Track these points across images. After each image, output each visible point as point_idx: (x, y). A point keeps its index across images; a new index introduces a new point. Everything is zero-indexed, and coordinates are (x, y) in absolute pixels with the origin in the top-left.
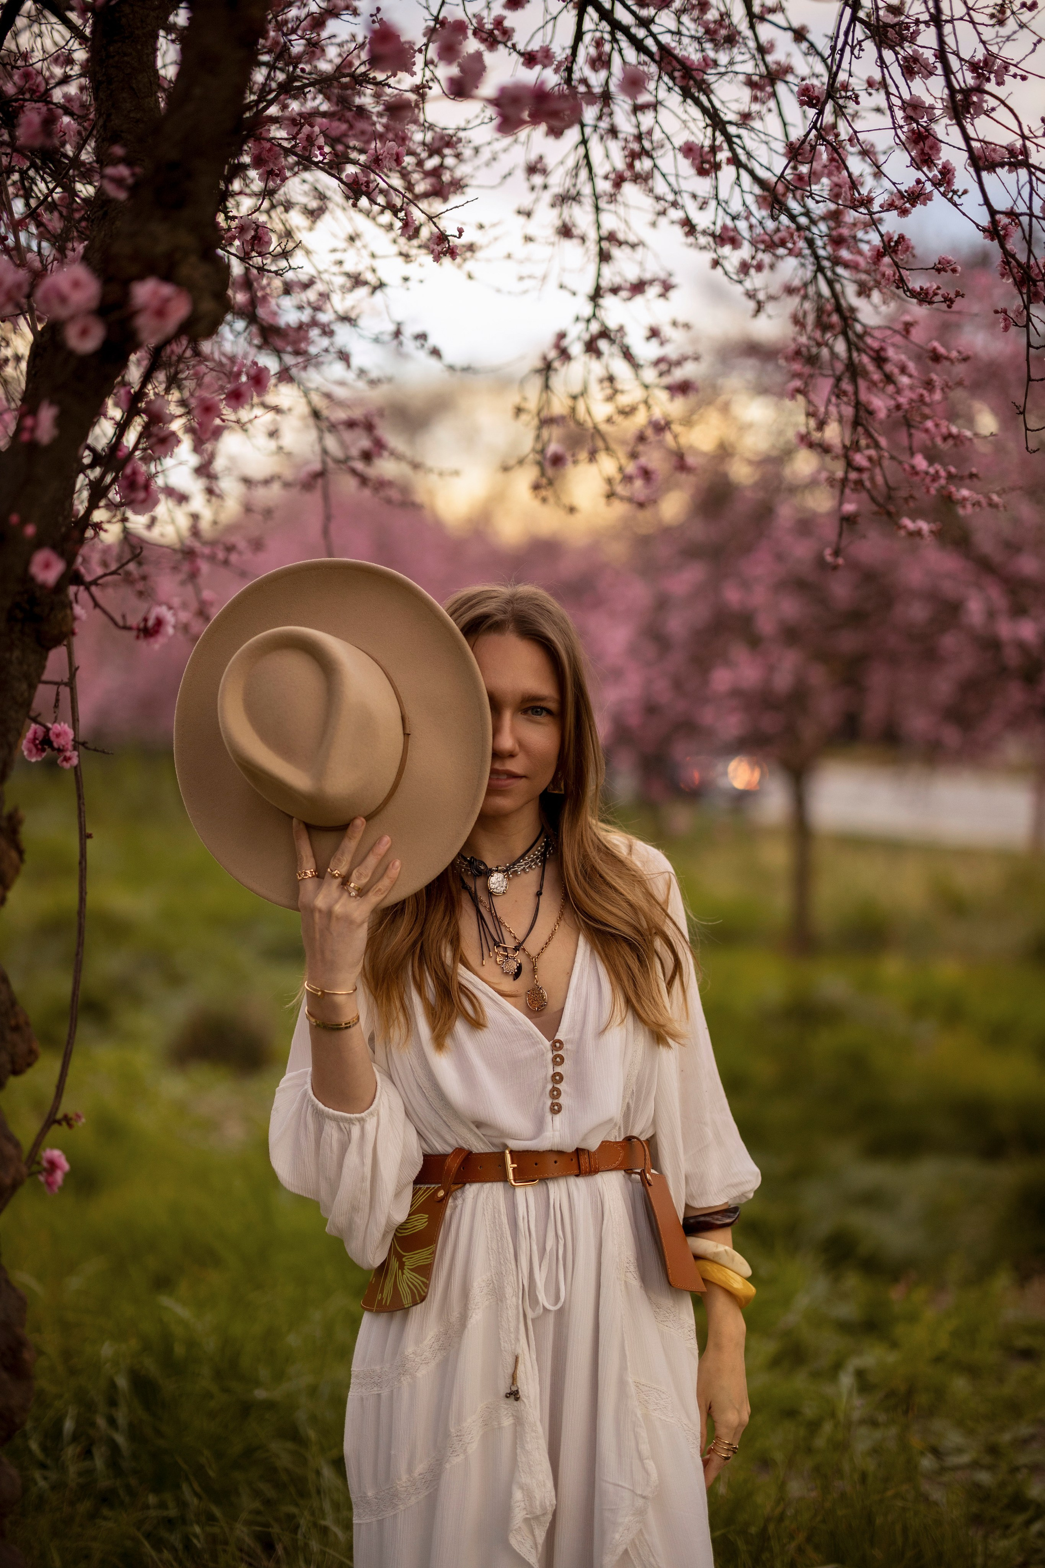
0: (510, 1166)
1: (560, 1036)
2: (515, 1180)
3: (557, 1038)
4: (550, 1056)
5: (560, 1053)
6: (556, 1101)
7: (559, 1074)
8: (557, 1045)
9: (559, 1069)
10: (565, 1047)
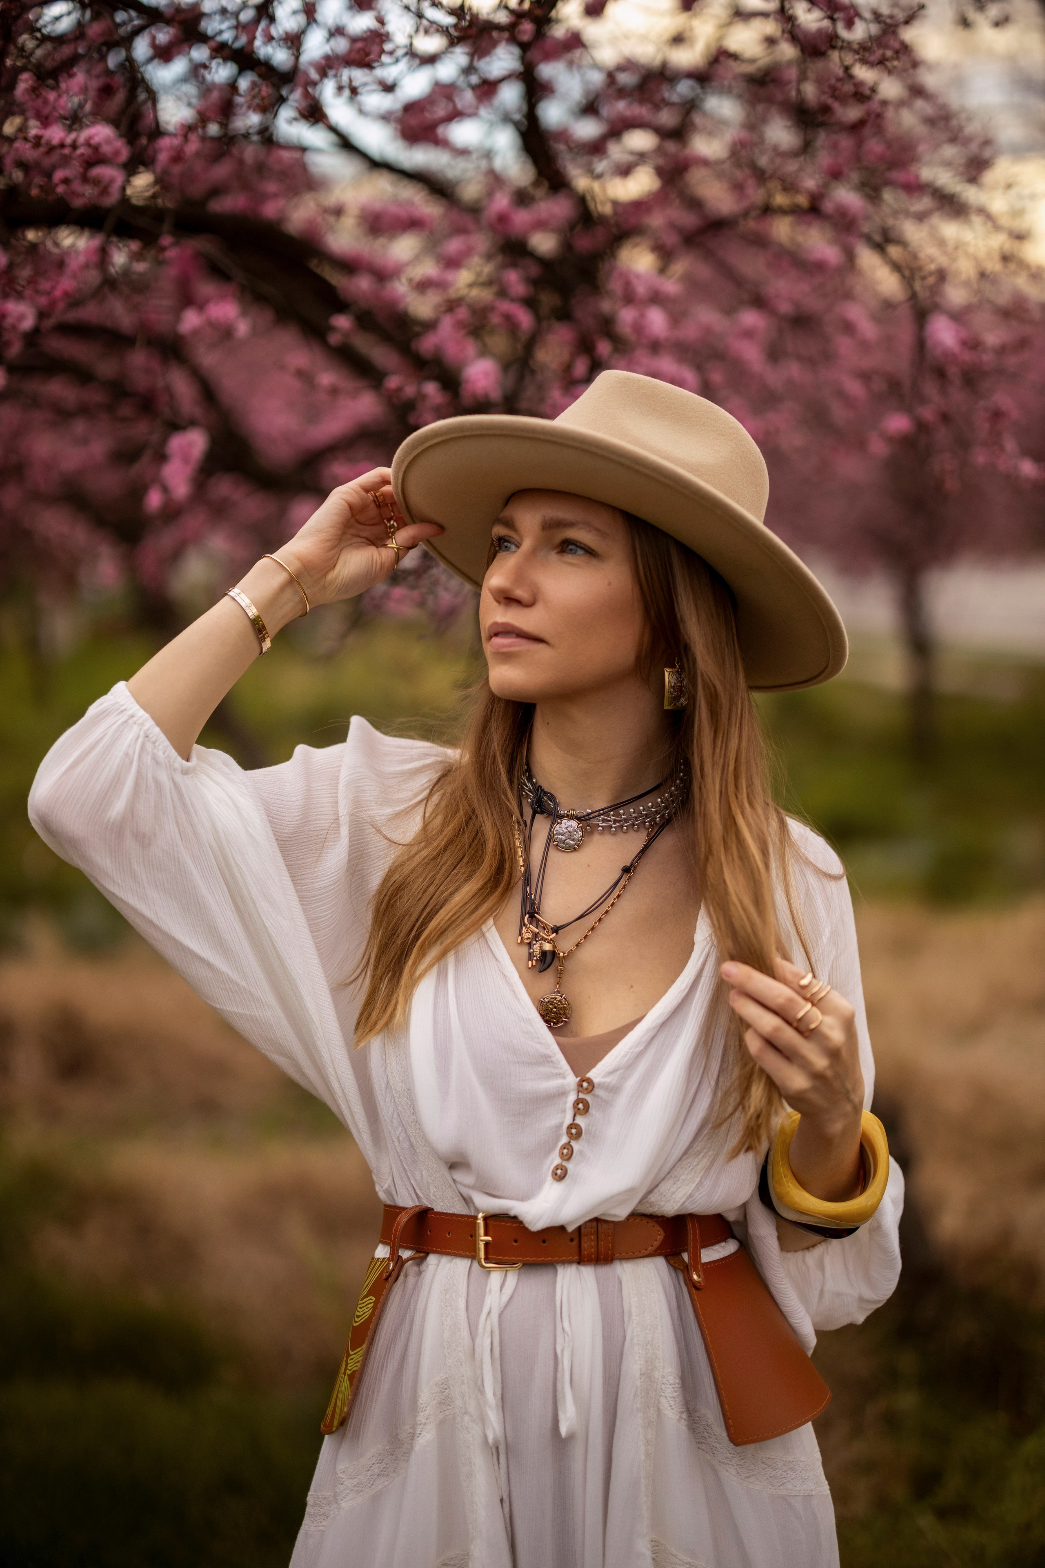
0: (483, 1238)
1: (596, 1074)
2: (487, 1259)
3: (590, 1075)
4: (572, 1098)
5: (588, 1098)
6: (564, 1163)
7: (577, 1127)
8: (586, 1086)
9: (580, 1120)
10: (597, 1091)
